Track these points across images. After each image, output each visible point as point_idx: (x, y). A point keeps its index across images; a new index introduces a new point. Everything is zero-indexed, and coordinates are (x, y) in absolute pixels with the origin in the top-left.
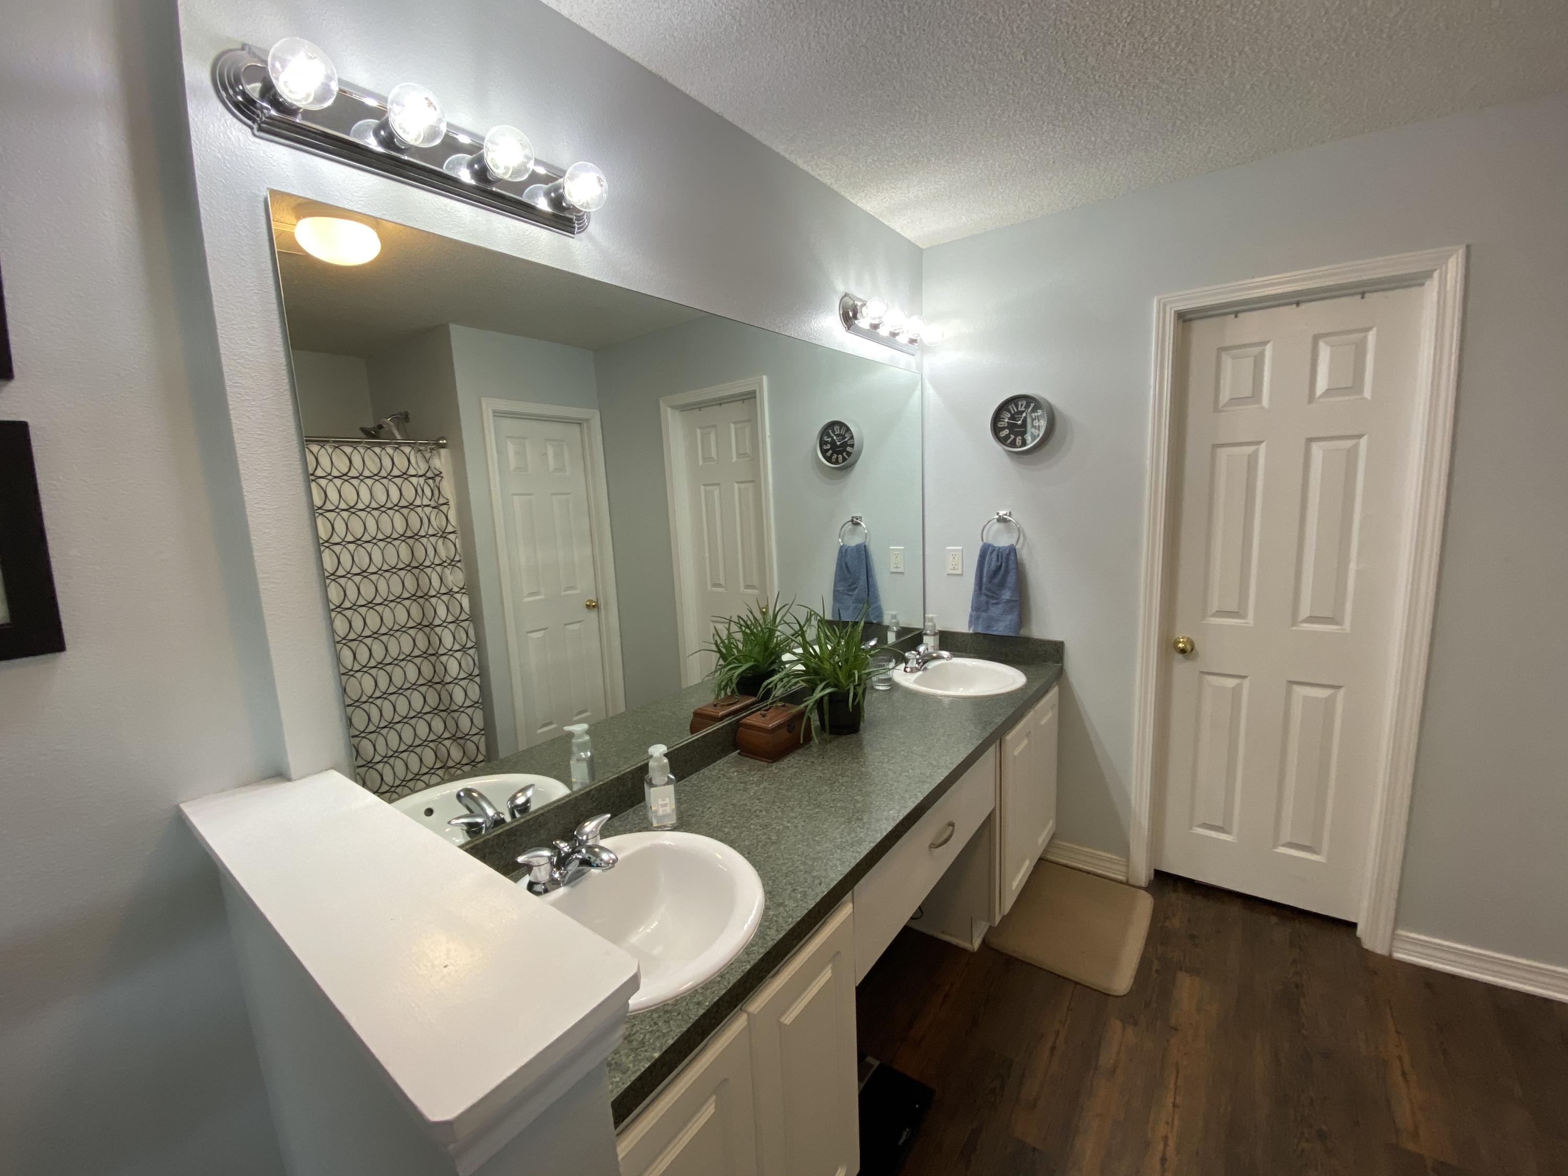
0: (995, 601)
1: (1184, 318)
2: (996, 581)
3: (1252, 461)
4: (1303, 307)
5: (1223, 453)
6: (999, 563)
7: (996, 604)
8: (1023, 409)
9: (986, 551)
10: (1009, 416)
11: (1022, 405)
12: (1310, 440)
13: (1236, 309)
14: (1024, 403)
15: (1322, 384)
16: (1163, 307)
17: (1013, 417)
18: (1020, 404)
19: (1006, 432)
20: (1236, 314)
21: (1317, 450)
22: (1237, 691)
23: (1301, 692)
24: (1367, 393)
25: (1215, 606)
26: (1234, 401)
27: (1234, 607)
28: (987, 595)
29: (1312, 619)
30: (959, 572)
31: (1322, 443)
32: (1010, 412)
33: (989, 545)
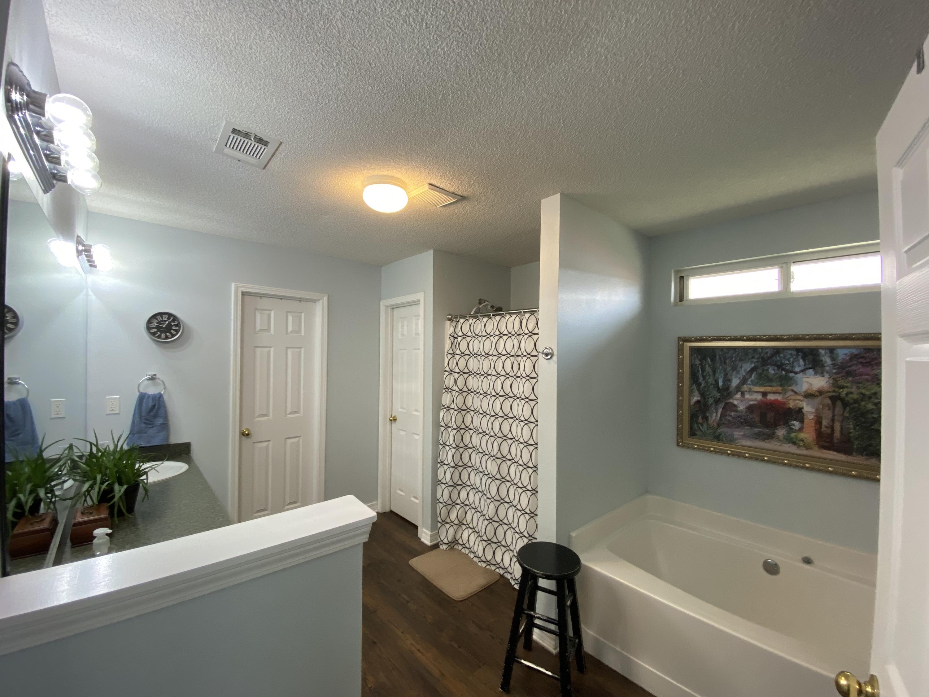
0: (151, 426)
1: (243, 294)
2: (152, 414)
3: (269, 353)
4: (283, 300)
5: (258, 350)
6: (154, 404)
7: (152, 427)
8: (166, 319)
9: (142, 397)
10: (157, 321)
11: (165, 317)
12: (287, 348)
13: (261, 296)
14: (167, 316)
15: (290, 329)
16: (237, 288)
17: (159, 323)
18: (164, 316)
19: (155, 330)
20: (261, 297)
21: (290, 352)
22: (267, 447)
23: (289, 441)
24: (303, 334)
25: (257, 414)
26: (261, 330)
27: (265, 413)
28: (145, 423)
29: (292, 413)
30: (117, 412)
31: (291, 349)
32: (157, 319)
33: (145, 394)
